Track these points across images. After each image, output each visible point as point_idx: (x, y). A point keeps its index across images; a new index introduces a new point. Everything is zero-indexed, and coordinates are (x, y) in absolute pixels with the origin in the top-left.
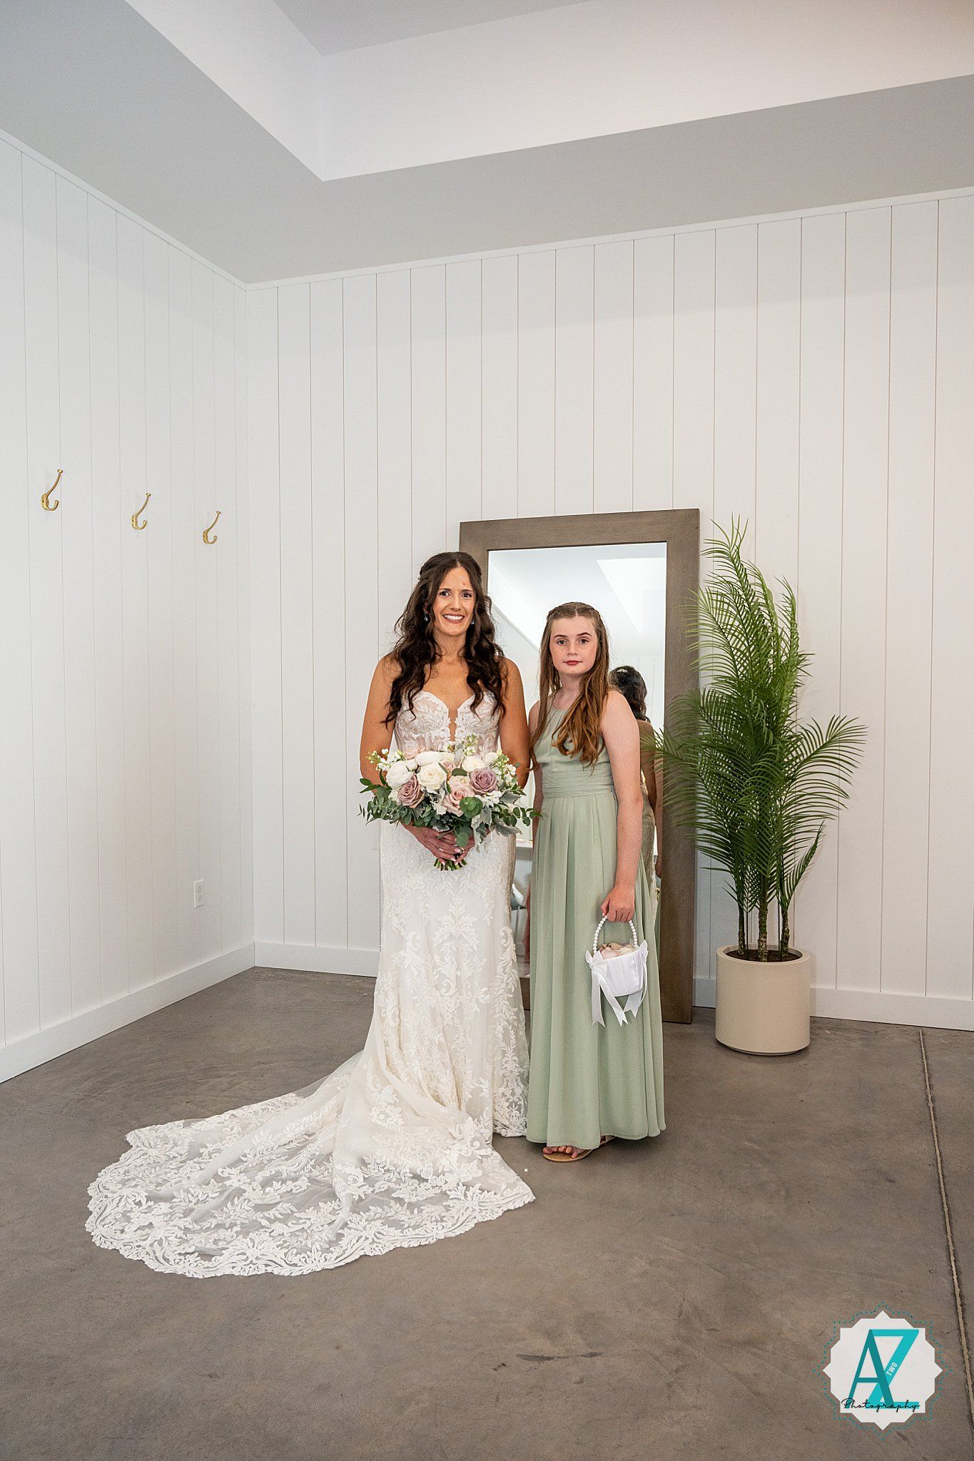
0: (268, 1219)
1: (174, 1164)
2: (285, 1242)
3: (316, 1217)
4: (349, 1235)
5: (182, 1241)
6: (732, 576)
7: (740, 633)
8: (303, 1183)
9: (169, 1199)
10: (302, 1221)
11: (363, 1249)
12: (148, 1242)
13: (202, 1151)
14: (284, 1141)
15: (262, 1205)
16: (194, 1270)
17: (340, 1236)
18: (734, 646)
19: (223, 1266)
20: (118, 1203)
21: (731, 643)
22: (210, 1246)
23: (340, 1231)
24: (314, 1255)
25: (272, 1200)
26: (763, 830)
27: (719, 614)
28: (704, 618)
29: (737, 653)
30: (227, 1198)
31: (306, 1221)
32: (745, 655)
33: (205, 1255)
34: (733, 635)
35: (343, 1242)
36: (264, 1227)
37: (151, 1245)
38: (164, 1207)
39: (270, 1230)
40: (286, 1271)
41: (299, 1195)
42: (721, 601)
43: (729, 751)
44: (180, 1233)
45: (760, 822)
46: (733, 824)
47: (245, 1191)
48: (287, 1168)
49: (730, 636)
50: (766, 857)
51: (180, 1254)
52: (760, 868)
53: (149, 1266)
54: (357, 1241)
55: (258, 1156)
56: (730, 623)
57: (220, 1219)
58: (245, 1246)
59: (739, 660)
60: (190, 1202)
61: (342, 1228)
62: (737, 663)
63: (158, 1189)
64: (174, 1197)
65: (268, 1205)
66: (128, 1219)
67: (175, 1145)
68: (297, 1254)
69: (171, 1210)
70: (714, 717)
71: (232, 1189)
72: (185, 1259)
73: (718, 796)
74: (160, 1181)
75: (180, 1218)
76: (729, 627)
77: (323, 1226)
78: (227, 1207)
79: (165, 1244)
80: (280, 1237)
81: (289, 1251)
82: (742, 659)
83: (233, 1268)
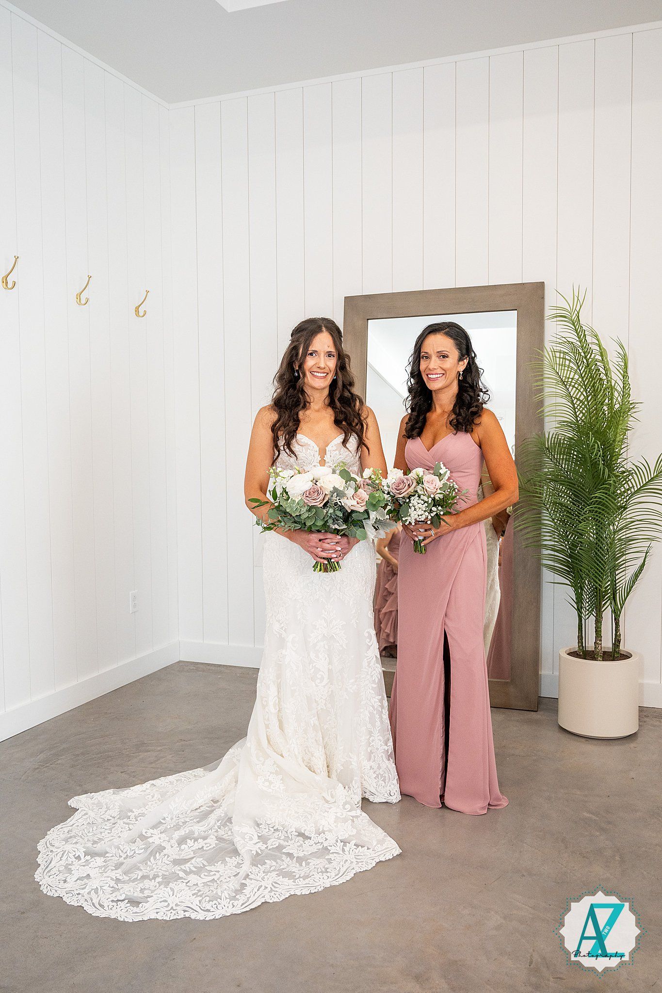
0: (185, 871)
1: (108, 825)
2: (199, 891)
3: (225, 869)
4: (251, 885)
5: (114, 890)
6: (573, 337)
7: (579, 385)
8: (212, 841)
9: (103, 854)
10: (214, 872)
11: (264, 897)
12: (87, 890)
13: (129, 814)
14: (196, 806)
15: (178, 859)
16: (125, 914)
17: (243, 886)
18: (574, 396)
19: (149, 912)
20: (62, 857)
21: (572, 394)
22: (137, 894)
23: (244, 881)
24: (224, 902)
25: (187, 855)
26: (599, 551)
27: (562, 369)
28: (548, 373)
29: (577, 402)
30: (151, 853)
31: (215, 873)
32: (583, 403)
33: (134, 902)
34: (574, 387)
35: (247, 891)
36: (182, 878)
37: (89, 893)
38: (99, 861)
39: (187, 881)
40: (201, 916)
41: (209, 852)
42: (563, 358)
43: (570, 484)
44: (112, 883)
45: (596, 544)
46: (573, 546)
47: (165, 848)
48: (198, 829)
49: (571, 387)
50: (602, 573)
51: (113, 901)
52: (597, 583)
53: (87, 911)
54: (258, 890)
55: (175, 819)
56: (571, 377)
57: (145, 871)
58: (166, 895)
59: (578, 408)
60: (121, 856)
61: (245, 879)
62: (577, 410)
63: (95, 846)
64: (108, 853)
65: (185, 859)
66: (70, 871)
67: (108, 808)
68: (209, 901)
69: (105, 864)
70: (557, 456)
71: (154, 846)
72: (117, 905)
73: (560, 522)
74: (96, 839)
75: (112, 870)
76: (570, 380)
77: (229, 877)
78: (150, 861)
79: (100, 892)
80: (195, 887)
81: (203, 898)
82: (581, 407)
83: (157, 913)
